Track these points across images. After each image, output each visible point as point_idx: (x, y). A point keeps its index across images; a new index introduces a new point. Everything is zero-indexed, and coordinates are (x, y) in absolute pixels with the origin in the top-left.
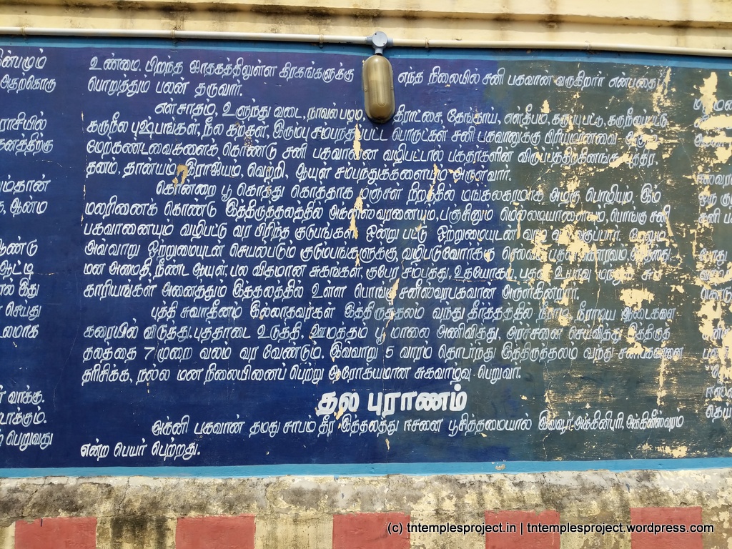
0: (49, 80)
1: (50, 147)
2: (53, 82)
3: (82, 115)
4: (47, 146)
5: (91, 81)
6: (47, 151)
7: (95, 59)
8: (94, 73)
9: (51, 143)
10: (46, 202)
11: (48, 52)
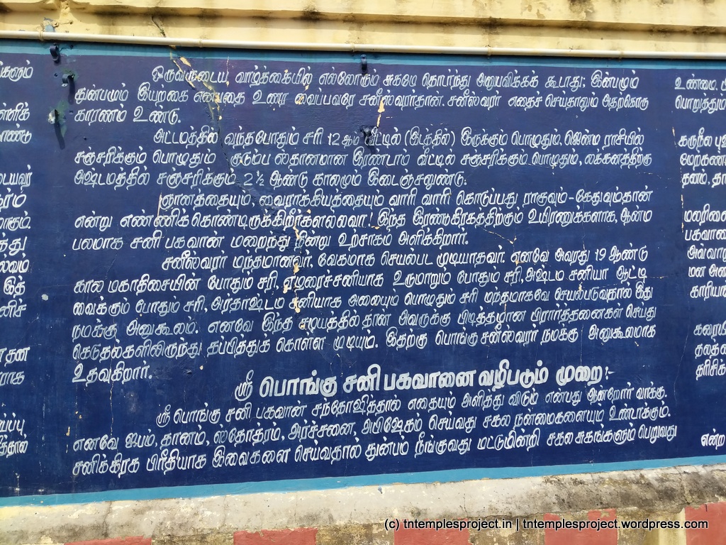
0: (642, 99)
1: (649, 160)
2: (646, 100)
3: (673, 131)
4: (646, 159)
5: (677, 99)
6: (647, 164)
7: (678, 80)
8: (679, 92)
9: (650, 156)
10: (651, 211)
11: (639, 72)
